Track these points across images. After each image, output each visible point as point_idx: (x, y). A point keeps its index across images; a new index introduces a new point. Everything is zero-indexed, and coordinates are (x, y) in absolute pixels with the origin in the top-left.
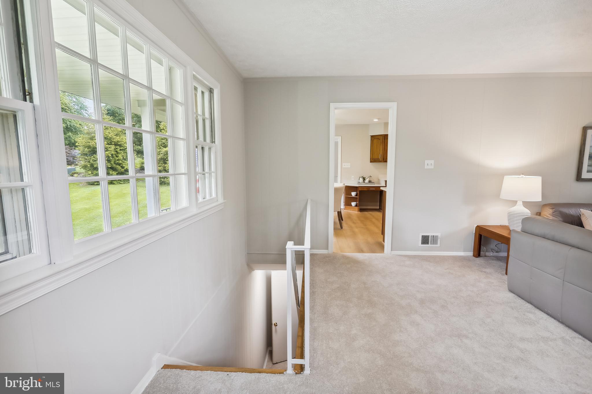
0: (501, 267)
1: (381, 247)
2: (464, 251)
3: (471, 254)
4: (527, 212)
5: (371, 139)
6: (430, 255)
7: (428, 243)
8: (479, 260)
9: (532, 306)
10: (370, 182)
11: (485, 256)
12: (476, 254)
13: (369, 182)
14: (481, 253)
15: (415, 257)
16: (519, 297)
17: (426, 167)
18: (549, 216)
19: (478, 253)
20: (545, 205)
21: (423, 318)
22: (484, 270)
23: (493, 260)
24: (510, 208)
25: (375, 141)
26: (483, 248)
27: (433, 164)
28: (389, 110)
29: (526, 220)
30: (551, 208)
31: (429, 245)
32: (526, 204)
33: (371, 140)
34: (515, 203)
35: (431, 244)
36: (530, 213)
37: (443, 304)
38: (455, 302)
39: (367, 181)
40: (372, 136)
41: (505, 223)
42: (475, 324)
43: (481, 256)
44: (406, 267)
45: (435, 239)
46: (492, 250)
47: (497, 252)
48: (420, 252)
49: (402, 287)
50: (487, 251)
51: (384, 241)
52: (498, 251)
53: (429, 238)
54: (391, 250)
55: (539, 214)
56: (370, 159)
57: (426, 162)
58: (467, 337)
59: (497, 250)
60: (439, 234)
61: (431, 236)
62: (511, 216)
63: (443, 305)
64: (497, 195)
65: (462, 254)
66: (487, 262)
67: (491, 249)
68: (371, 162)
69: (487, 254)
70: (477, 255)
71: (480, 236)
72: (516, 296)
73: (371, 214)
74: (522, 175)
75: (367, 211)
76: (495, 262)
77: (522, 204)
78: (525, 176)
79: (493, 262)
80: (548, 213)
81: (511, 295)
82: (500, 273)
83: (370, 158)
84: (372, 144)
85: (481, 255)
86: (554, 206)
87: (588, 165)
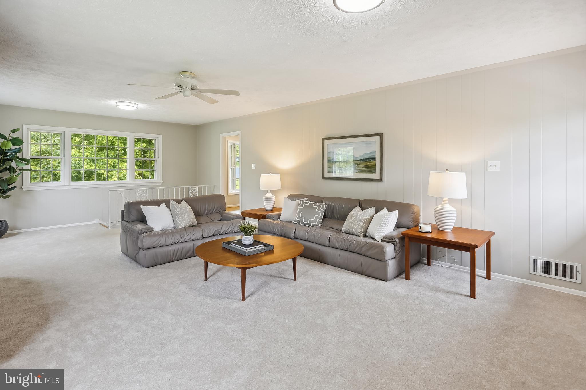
87: (328, 167)
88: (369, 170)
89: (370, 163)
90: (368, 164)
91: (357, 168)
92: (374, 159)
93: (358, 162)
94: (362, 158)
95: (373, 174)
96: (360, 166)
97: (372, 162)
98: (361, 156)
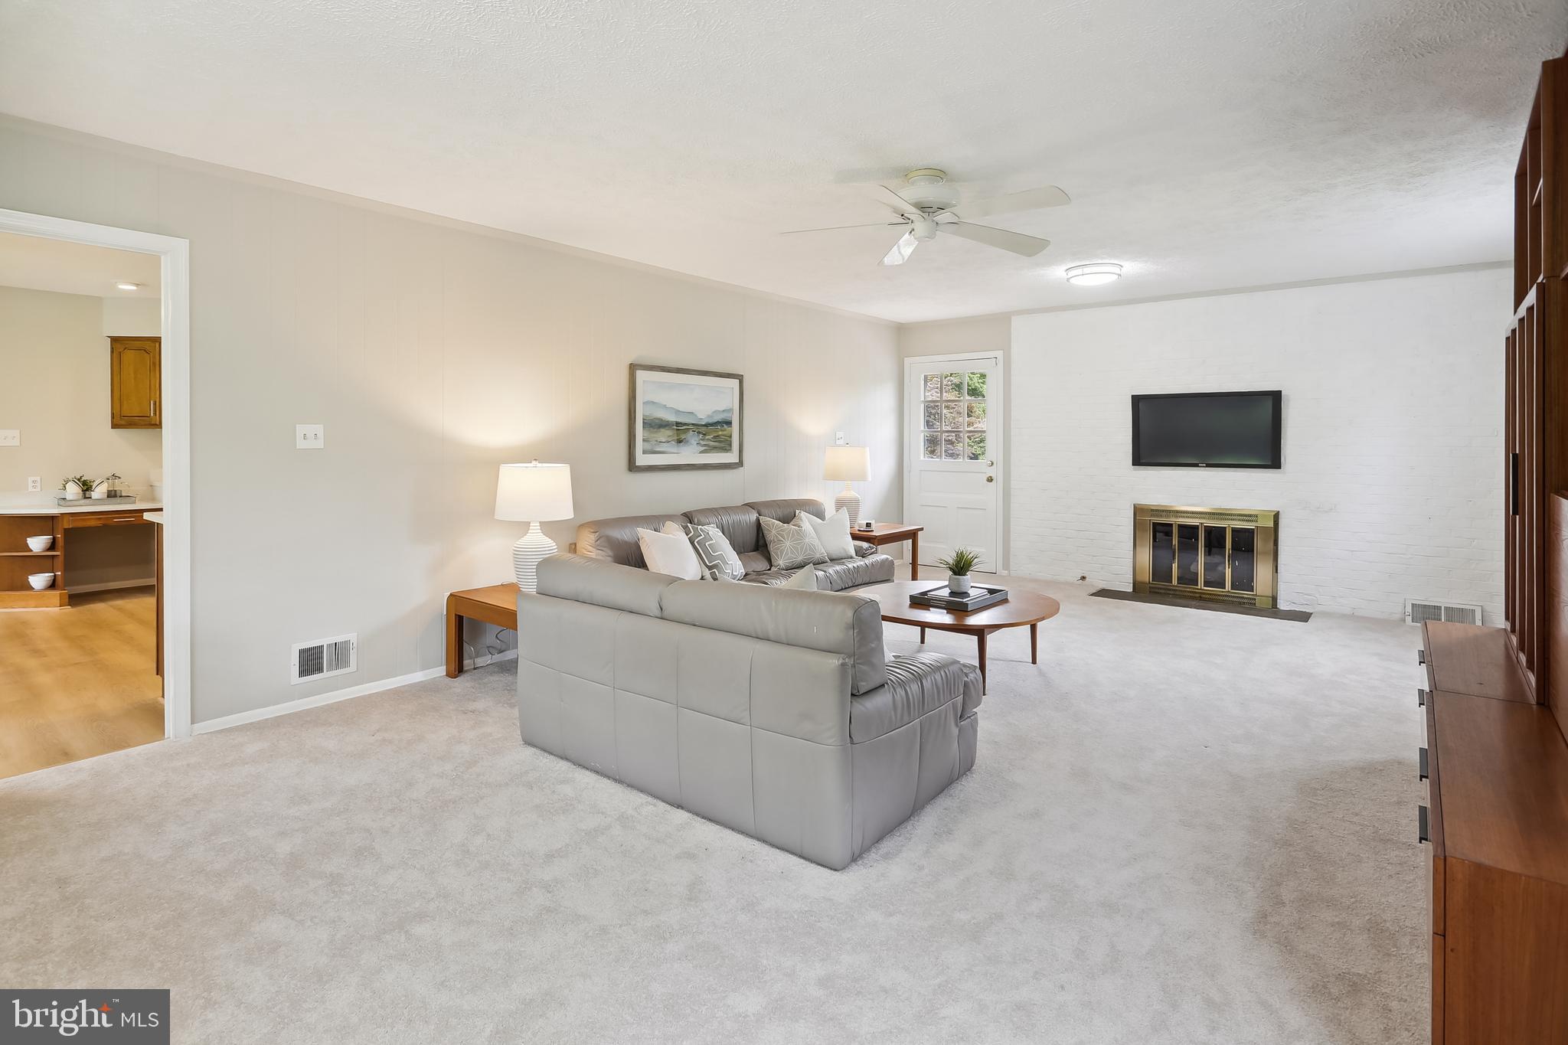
0: (508, 688)
1: (154, 716)
2: (424, 668)
3: (441, 671)
4: (548, 545)
5: (112, 348)
6: (328, 705)
7: (320, 670)
8: (462, 683)
9: (569, 764)
10: (112, 495)
11: (475, 669)
12: (453, 667)
13: (108, 497)
14: (467, 662)
15: (277, 722)
16: (545, 751)
17: (301, 444)
18: (591, 548)
19: (457, 667)
20: (582, 526)
21: (293, 919)
22: (472, 706)
23: (492, 673)
24: (520, 539)
25: (129, 356)
26: (468, 649)
27: (321, 434)
28: (162, 257)
29: (546, 565)
30: (592, 531)
31: (325, 674)
32: (548, 528)
33: (112, 352)
34: (525, 526)
35: (330, 669)
36: (555, 547)
37: (359, 845)
38: (394, 826)
39: (99, 492)
40: (115, 340)
41: (510, 577)
42: (445, 866)
43: (466, 671)
44: (247, 764)
45: (340, 653)
46: (491, 649)
47: (502, 652)
48: (296, 701)
49: (225, 841)
50: (478, 655)
51: (163, 696)
52: (504, 647)
53: (322, 652)
54: (193, 722)
55: (573, 548)
56: (113, 417)
57: (301, 430)
58: (421, 917)
59: (499, 647)
60: (352, 637)
61: (329, 646)
62: (519, 558)
63: (359, 847)
64: (486, 512)
65: (418, 677)
66: (480, 684)
67: (488, 647)
68: (114, 426)
69: (480, 661)
70: (455, 671)
71: (460, 619)
72: (538, 752)
73: (120, 609)
74: (534, 462)
75: (102, 600)
76: (495, 678)
77: (540, 531)
78: (540, 465)
79: (491, 678)
80: (587, 542)
81: (531, 750)
82: (508, 704)
83: (113, 414)
84: (116, 369)
85: (465, 669)
86: (597, 525)
87: (644, 440)
88: (722, 445)
89: (723, 431)
90: (720, 433)
91: (702, 443)
92: (729, 423)
93: (703, 430)
94: (711, 421)
95: (728, 454)
96: (707, 437)
97: (725, 430)
98: (709, 416)
